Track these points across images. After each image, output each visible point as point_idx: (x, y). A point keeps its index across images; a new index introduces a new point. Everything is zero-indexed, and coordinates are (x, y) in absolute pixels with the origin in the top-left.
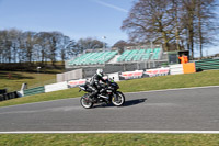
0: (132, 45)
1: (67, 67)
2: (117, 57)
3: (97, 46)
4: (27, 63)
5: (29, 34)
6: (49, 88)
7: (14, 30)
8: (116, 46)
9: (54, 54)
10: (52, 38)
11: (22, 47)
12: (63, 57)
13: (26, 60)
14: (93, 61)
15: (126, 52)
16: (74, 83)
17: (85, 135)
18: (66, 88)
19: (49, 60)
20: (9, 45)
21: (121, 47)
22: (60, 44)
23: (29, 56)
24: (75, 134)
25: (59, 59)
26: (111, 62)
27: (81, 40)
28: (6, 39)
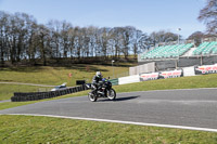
0: (211, 36)
1: (139, 60)
2: (193, 49)
3: (171, 38)
4: (102, 57)
5: (105, 30)
6: (123, 81)
7: (91, 27)
8: (191, 38)
9: (127, 48)
10: (124, 33)
11: (98, 42)
12: (135, 51)
13: (102, 54)
14: (166, 54)
15: (204, 44)
16: (146, 76)
17: (160, 128)
18: (138, 80)
19: (122, 54)
20: (87, 41)
21: (197, 39)
22: (133, 38)
23: (104, 51)
25: (131, 53)
26: (186, 55)
27: (154, 33)
28: (85, 35)
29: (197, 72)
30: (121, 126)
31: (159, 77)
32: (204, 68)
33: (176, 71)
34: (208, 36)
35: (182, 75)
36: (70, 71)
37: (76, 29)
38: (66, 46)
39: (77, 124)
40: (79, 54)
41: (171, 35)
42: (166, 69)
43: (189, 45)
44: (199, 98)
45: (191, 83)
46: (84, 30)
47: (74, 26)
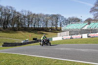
0: (95, 20)
1: (62, 30)
2: (87, 26)
3: (77, 20)
4: (45, 28)
5: (47, 15)
6: (54, 39)
7: (41, 14)
8: (86, 21)
9: (57, 24)
10: (56, 17)
11: (44, 21)
12: (61, 26)
13: (45, 26)
14: (75, 28)
15: (92, 24)
16: (65, 37)
17: (70, 62)
18: (61, 39)
19: (54, 27)
20: (39, 20)
21: (89, 21)
22: (60, 20)
23: (47, 25)
24: (65, 61)
25: (59, 26)
26: (84, 28)
27: (69, 18)
28: (38, 17)
29: (88, 37)
30: (52, 60)
31: (71, 38)
32: (92, 35)
33: (79, 35)
34: (94, 20)
35: (82, 37)
36: (30, 34)
37: (34, 14)
38: (29, 22)
39: (32, 58)
40: (35, 26)
41: (77, 19)
42: (74, 35)
43: (85, 24)
44: (89, 49)
45: (85, 41)
46: (37, 15)
47: (33, 13)
